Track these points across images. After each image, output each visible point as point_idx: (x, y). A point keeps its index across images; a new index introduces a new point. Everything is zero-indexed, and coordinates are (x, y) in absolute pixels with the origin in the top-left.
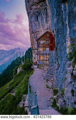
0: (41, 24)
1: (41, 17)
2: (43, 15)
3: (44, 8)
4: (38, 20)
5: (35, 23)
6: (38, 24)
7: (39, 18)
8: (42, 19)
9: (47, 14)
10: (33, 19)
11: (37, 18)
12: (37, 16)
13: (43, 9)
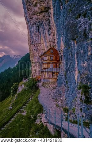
0: (42, 36)
1: (43, 28)
2: (45, 26)
3: (46, 18)
4: (39, 31)
5: (36, 34)
6: (39, 35)
7: (41, 29)
8: (43, 30)
9: (49, 26)
10: (33, 29)
11: (39, 28)
12: (38, 26)
13: (45, 20)
